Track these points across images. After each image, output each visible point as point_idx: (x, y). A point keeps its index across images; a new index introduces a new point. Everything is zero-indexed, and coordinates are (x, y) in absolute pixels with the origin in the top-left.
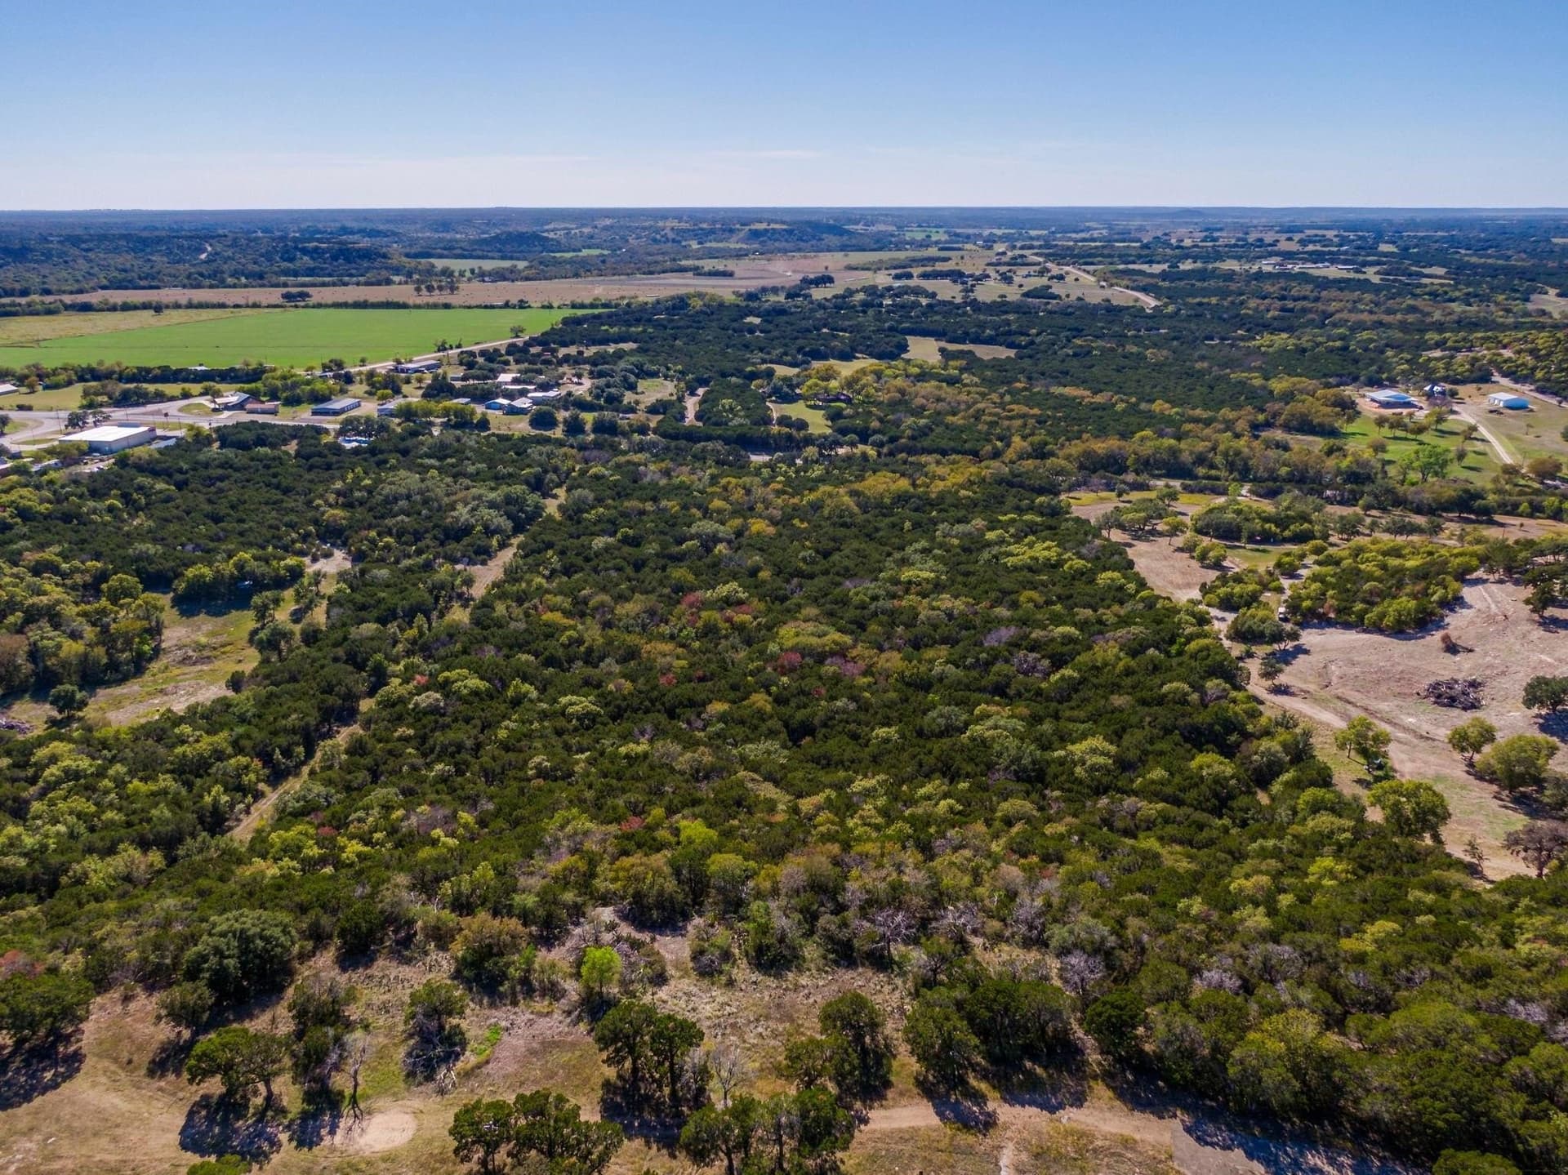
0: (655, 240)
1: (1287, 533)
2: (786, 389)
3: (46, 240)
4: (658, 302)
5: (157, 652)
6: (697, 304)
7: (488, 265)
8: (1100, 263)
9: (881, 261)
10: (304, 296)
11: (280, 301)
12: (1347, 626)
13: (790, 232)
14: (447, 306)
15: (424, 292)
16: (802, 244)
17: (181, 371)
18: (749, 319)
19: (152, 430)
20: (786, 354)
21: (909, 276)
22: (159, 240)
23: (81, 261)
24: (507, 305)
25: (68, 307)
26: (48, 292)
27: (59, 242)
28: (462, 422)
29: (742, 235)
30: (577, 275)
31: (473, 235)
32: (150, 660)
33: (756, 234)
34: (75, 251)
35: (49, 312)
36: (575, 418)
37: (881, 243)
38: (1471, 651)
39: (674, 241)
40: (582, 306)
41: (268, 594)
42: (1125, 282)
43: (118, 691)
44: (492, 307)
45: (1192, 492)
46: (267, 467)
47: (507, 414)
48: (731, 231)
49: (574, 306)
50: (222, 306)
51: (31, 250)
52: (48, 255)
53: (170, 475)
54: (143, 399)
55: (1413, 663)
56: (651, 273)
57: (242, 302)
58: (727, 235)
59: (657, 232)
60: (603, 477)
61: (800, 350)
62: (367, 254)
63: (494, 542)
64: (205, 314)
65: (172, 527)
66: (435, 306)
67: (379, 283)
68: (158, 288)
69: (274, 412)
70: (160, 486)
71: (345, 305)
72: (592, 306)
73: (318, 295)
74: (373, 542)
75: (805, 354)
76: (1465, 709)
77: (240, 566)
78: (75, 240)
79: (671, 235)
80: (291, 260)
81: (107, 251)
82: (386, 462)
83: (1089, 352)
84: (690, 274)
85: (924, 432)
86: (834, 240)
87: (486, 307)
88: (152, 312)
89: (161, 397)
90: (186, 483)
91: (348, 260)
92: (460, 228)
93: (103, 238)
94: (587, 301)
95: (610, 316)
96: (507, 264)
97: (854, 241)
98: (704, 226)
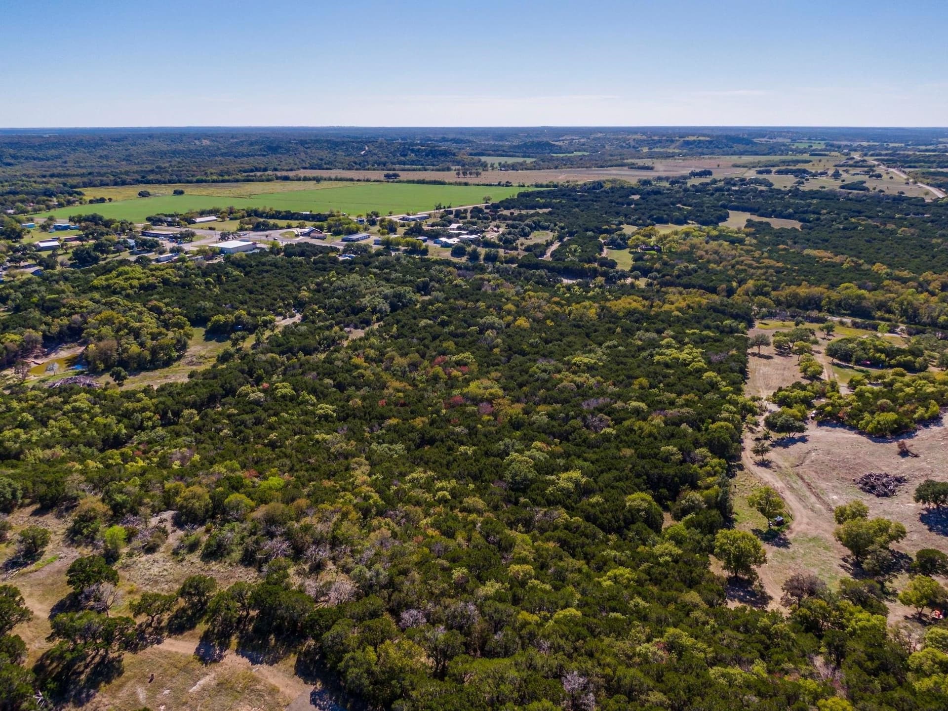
0: (622, 147)
1: (893, 362)
2: (619, 241)
3: (290, 143)
4: (585, 185)
5: (179, 358)
6: (608, 186)
7: (510, 161)
8: (920, 167)
9: (759, 162)
10: (396, 176)
11: (382, 178)
12: (852, 428)
13: (710, 142)
14: (466, 184)
15: (461, 175)
16: (717, 150)
17: (294, 214)
18: (633, 197)
19: (255, 244)
20: (639, 219)
21: (769, 172)
22: (343, 143)
23: (303, 154)
24: (499, 184)
25: (277, 178)
26: (276, 170)
27: (296, 144)
28: (414, 249)
29: (678, 144)
30: (556, 168)
31: (516, 142)
32: (175, 360)
33: (688, 143)
34: (301, 148)
35: (269, 180)
36: (475, 251)
37: (772, 150)
38: (916, 456)
39: (634, 147)
40: (542, 186)
41: (239, 333)
42: (926, 181)
43: (151, 374)
44: (491, 185)
45: (858, 327)
46: (293, 267)
47: (442, 246)
48: (672, 141)
49: (537, 186)
50: (352, 180)
51: (281, 148)
52: (288, 150)
53: (244, 268)
54: (267, 227)
55: (870, 459)
56: (602, 167)
57: (362, 178)
58: (669, 143)
59: (624, 142)
60: (461, 286)
61: (650, 217)
62: (445, 153)
63: (374, 318)
64: (340, 184)
65: (229, 295)
66: (460, 184)
67: (443, 170)
68: (330, 169)
69: (323, 238)
70: (236, 273)
71: (412, 182)
72: (547, 186)
73: (404, 176)
74: (314, 311)
75: (653, 220)
76: (878, 496)
77: (238, 318)
78: (302, 143)
79: (632, 143)
80: (405, 156)
81: (317, 149)
82: (354, 269)
83: (857, 227)
84: (626, 168)
85: (688, 273)
86: (741, 147)
87: (487, 185)
88: (315, 182)
89: (275, 227)
90: (250, 272)
91: (434, 157)
92: (510, 139)
93: (317, 141)
94: (545, 183)
95: (549, 192)
96: (520, 160)
97: (754, 149)
98: (656, 138)
